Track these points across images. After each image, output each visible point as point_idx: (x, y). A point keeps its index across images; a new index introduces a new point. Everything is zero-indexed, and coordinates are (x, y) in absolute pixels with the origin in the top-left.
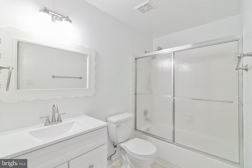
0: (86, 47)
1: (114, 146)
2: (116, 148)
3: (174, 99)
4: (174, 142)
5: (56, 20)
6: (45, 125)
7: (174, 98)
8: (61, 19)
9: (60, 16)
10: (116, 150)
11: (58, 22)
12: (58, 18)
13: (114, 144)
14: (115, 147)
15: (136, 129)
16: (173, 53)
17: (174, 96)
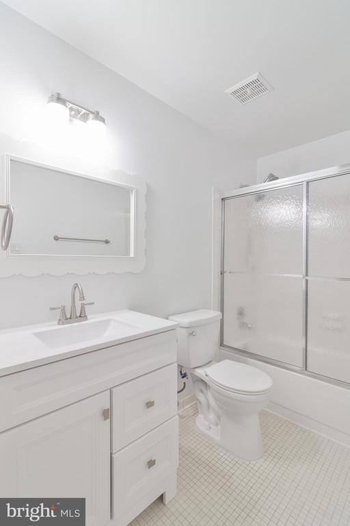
0: (128, 173)
1: (181, 374)
2: (185, 378)
3: (307, 280)
4: (306, 370)
5: (74, 119)
6: (58, 324)
7: (307, 278)
8: (85, 118)
9: (84, 111)
10: (185, 383)
11: (77, 122)
12: (79, 116)
13: (181, 372)
14: (183, 377)
15: (222, 344)
16: (305, 183)
17: (307, 275)
